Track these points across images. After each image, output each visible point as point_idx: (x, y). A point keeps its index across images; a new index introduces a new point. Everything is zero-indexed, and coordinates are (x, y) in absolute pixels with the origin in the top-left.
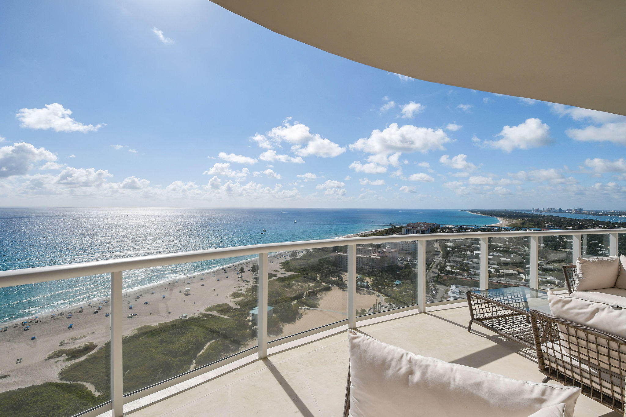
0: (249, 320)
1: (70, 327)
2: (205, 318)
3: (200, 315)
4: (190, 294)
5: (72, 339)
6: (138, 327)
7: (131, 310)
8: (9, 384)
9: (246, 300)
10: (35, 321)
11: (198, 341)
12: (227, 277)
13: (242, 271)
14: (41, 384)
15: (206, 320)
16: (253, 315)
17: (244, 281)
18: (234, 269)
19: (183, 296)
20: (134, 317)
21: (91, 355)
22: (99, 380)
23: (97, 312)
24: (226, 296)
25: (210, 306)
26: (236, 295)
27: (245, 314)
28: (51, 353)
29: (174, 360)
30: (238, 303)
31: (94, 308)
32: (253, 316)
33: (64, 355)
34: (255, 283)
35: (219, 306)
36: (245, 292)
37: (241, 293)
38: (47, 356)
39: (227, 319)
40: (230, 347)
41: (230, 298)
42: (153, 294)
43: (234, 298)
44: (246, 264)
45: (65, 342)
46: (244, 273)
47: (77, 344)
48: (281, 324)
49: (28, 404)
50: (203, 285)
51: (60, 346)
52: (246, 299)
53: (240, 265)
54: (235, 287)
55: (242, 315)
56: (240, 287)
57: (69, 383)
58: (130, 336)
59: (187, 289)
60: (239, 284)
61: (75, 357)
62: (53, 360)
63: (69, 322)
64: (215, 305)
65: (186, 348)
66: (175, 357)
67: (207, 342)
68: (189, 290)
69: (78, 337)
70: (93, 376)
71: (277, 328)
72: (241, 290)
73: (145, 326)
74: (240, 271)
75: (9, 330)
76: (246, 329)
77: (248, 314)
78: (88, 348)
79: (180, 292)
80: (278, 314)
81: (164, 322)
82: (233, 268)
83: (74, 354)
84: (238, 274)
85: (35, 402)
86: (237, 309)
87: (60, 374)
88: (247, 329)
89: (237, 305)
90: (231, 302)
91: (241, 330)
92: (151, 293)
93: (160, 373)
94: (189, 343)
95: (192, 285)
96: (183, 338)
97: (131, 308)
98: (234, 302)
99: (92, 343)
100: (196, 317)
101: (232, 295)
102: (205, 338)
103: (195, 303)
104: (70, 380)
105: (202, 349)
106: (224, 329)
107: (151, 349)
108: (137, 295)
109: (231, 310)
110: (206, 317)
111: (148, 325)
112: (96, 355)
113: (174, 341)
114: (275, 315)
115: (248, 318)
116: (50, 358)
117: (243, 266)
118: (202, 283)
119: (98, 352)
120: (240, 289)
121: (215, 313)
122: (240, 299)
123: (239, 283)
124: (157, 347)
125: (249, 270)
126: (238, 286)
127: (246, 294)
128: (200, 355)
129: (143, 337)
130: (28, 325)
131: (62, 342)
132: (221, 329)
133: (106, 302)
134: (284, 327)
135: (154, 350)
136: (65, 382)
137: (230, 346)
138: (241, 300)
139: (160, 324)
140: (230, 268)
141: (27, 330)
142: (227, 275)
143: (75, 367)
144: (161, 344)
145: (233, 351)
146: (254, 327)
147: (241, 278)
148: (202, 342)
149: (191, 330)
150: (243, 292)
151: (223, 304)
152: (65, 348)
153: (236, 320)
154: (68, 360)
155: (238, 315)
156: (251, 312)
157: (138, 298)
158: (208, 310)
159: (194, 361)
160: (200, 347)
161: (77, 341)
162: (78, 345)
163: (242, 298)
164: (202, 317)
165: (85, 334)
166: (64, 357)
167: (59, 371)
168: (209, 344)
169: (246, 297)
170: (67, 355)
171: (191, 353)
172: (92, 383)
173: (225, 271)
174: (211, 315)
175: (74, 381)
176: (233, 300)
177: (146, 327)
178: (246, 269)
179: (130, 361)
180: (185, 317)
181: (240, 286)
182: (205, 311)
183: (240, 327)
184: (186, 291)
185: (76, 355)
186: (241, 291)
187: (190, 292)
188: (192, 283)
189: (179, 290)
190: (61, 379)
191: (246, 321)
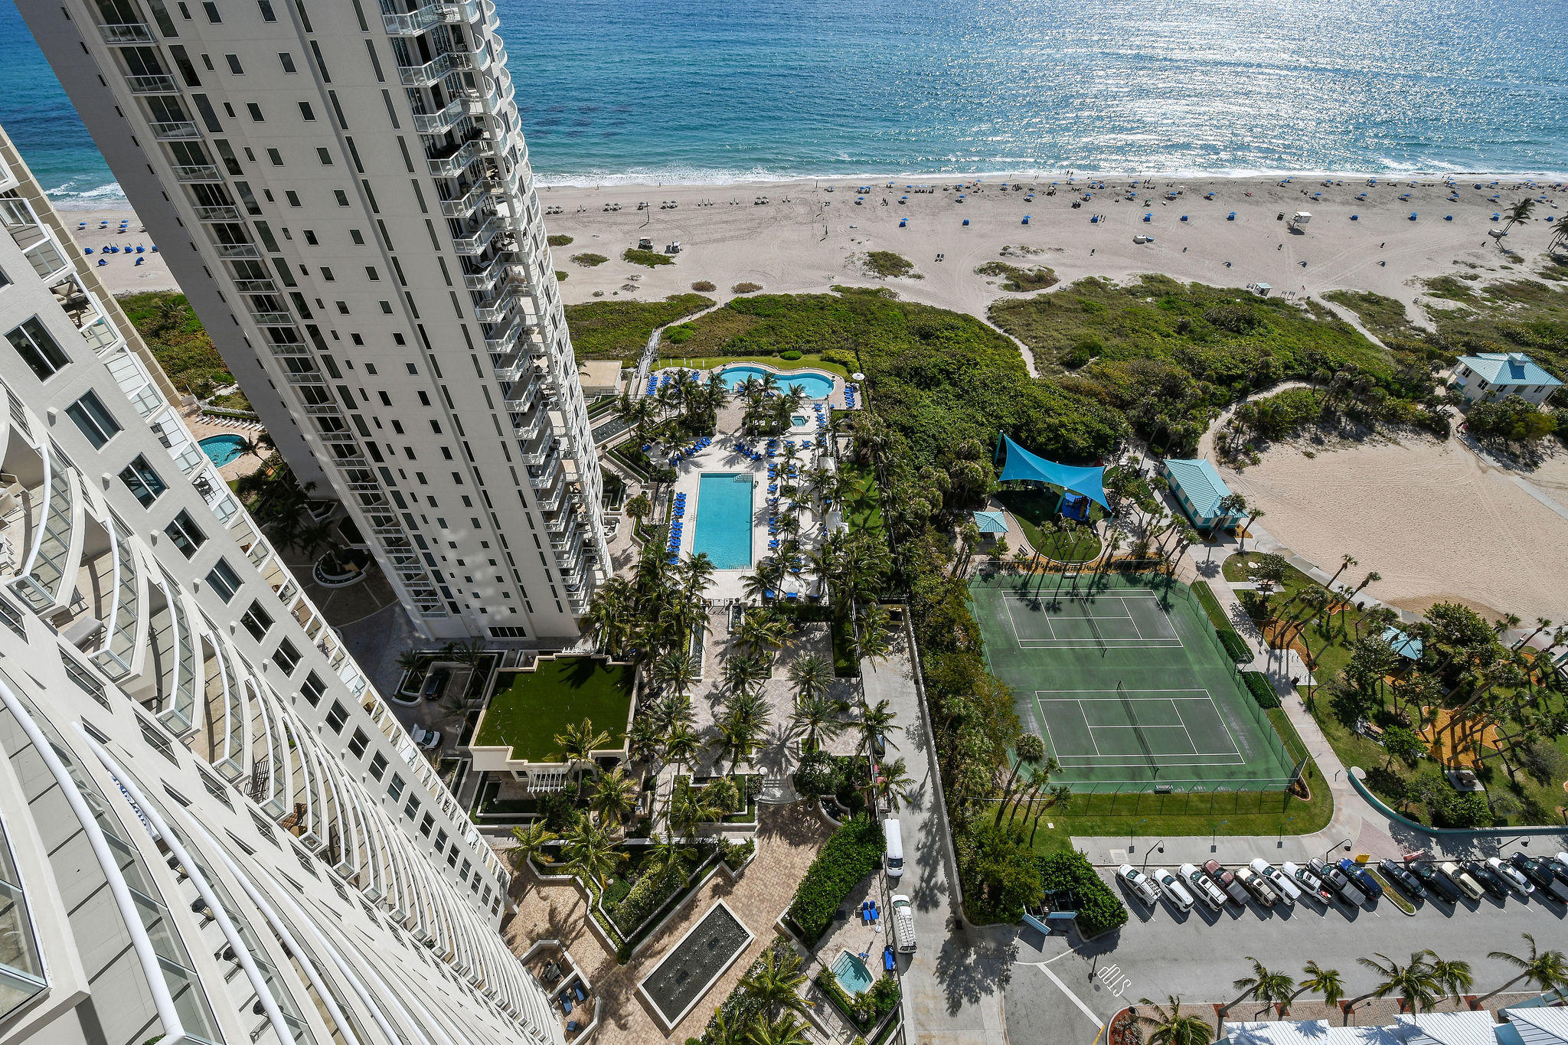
0: (1442, 382)
1: (1025, 222)
2: (1313, 317)
3: (1303, 302)
4: (1302, 233)
5: (1023, 248)
6: (1146, 272)
7: (1144, 225)
8: (920, 292)
9: (1471, 319)
10: (975, 189)
11: (1267, 365)
12: (1449, 219)
13: (1521, 213)
14: (960, 313)
15: (1315, 323)
16: (1467, 372)
17: (1503, 251)
18: (1491, 194)
19: (1282, 229)
20: (1146, 244)
21: (1044, 296)
22: (1043, 350)
23: (1079, 205)
24: (1410, 278)
25: (1344, 290)
26: (1445, 287)
27: (1440, 356)
28: (984, 263)
29: (1193, 382)
30: (1437, 315)
31: (1077, 193)
32: (1464, 374)
33: (1003, 275)
34: (1540, 274)
35: (1370, 299)
36: (1485, 290)
37: (1468, 288)
38: (978, 266)
39: (1373, 346)
40: (1339, 422)
41: (1419, 290)
42: (1208, 198)
43: (1433, 295)
44: (1549, 193)
45: (1010, 250)
46: (1522, 223)
47: (1027, 262)
48: (1546, 443)
49: (938, 337)
50: (1354, 218)
51: (1002, 254)
52: (1470, 314)
53: (1523, 189)
54: (1455, 262)
55: (1431, 356)
56: (1473, 267)
57: (999, 331)
58: (1122, 285)
59: (1302, 214)
60: (1477, 256)
61: (1018, 288)
62: (985, 278)
63: (1026, 210)
64: (1361, 292)
65: (1230, 369)
66: (1198, 376)
67: (1288, 378)
68: (1307, 219)
69: (1032, 249)
70: (1035, 337)
71: (1523, 446)
72: (1474, 278)
73: (1162, 276)
74: (1512, 213)
75: (937, 194)
76: (1417, 399)
77: (1452, 363)
78: (1043, 279)
79: (1280, 218)
80: (1561, 409)
81: (1205, 284)
82: (1485, 194)
83: (1019, 281)
84: (1495, 219)
85: (948, 339)
86: (1424, 331)
87: (990, 309)
88: (1421, 402)
89: (1431, 320)
90: (1415, 302)
91: (1399, 397)
92: (1206, 195)
93: (1154, 395)
94: (1243, 361)
95: (1322, 207)
96: (1233, 343)
97: (1147, 220)
98: (1428, 306)
99: (1051, 271)
100: (1290, 303)
101: (1431, 284)
102: (1287, 367)
103: (1304, 265)
104: (1000, 327)
105: (1267, 389)
106: (1351, 370)
107: (1155, 335)
108: (1171, 190)
109: (1402, 328)
110: (1317, 315)
111: (1169, 275)
112: (1052, 300)
113: (1209, 339)
114: (1545, 409)
115: (1444, 374)
116: (982, 271)
117: (1535, 195)
118: (1354, 210)
119: (1056, 295)
120: (1471, 272)
121: (1349, 317)
122: (1451, 305)
123: (1481, 251)
124: (1168, 336)
125: (1550, 219)
126: (1471, 260)
127: (1484, 299)
128: (1256, 403)
129: (1149, 300)
130: (964, 191)
131: (1005, 249)
132: (1342, 365)
133: (1101, 188)
134: (1552, 456)
135: (1158, 339)
136: (993, 327)
137: (1343, 420)
138: (1453, 312)
139: (1194, 285)
140: (1478, 187)
141: (960, 202)
142: (1451, 209)
143: (1014, 307)
144: (1179, 333)
145: (1343, 435)
146: (1448, 407)
147: (1498, 237)
148: (1274, 373)
149: (1261, 330)
150: (1477, 287)
151: (1387, 299)
152: (1008, 264)
153: (1399, 362)
154: (1007, 287)
155: (1415, 351)
156: (1466, 361)
157: (1171, 199)
158: (1331, 298)
159: (1233, 407)
160: (1264, 381)
161: (1029, 256)
162: (1027, 265)
163: (1461, 305)
164: (1306, 311)
165: (1045, 247)
166: (1001, 279)
167: (989, 303)
168: (1289, 385)
169: (1478, 308)
170: (1007, 278)
171: (1238, 385)
172: (1031, 349)
173: (1453, 192)
174: (1333, 315)
175: (1005, 331)
176: (1426, 300)
177: (1163, 280)
178: (1539, 212)
179: (1107, 339)
180: (1262, 292)
181: (1478, 262)
182: (1323, 297)
183: (1402, 385)
184: (1298, 219)
185: (1021, 284)
186: (1469, 283)
187: (1307, 228)
188: (1325, 200)
189: (1279, 208)
190: (989, 318)
191: (1430, 379)
